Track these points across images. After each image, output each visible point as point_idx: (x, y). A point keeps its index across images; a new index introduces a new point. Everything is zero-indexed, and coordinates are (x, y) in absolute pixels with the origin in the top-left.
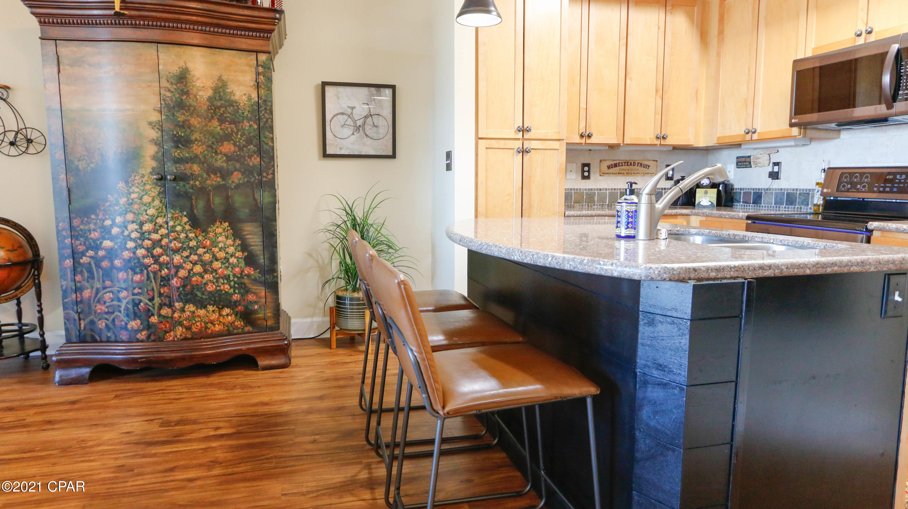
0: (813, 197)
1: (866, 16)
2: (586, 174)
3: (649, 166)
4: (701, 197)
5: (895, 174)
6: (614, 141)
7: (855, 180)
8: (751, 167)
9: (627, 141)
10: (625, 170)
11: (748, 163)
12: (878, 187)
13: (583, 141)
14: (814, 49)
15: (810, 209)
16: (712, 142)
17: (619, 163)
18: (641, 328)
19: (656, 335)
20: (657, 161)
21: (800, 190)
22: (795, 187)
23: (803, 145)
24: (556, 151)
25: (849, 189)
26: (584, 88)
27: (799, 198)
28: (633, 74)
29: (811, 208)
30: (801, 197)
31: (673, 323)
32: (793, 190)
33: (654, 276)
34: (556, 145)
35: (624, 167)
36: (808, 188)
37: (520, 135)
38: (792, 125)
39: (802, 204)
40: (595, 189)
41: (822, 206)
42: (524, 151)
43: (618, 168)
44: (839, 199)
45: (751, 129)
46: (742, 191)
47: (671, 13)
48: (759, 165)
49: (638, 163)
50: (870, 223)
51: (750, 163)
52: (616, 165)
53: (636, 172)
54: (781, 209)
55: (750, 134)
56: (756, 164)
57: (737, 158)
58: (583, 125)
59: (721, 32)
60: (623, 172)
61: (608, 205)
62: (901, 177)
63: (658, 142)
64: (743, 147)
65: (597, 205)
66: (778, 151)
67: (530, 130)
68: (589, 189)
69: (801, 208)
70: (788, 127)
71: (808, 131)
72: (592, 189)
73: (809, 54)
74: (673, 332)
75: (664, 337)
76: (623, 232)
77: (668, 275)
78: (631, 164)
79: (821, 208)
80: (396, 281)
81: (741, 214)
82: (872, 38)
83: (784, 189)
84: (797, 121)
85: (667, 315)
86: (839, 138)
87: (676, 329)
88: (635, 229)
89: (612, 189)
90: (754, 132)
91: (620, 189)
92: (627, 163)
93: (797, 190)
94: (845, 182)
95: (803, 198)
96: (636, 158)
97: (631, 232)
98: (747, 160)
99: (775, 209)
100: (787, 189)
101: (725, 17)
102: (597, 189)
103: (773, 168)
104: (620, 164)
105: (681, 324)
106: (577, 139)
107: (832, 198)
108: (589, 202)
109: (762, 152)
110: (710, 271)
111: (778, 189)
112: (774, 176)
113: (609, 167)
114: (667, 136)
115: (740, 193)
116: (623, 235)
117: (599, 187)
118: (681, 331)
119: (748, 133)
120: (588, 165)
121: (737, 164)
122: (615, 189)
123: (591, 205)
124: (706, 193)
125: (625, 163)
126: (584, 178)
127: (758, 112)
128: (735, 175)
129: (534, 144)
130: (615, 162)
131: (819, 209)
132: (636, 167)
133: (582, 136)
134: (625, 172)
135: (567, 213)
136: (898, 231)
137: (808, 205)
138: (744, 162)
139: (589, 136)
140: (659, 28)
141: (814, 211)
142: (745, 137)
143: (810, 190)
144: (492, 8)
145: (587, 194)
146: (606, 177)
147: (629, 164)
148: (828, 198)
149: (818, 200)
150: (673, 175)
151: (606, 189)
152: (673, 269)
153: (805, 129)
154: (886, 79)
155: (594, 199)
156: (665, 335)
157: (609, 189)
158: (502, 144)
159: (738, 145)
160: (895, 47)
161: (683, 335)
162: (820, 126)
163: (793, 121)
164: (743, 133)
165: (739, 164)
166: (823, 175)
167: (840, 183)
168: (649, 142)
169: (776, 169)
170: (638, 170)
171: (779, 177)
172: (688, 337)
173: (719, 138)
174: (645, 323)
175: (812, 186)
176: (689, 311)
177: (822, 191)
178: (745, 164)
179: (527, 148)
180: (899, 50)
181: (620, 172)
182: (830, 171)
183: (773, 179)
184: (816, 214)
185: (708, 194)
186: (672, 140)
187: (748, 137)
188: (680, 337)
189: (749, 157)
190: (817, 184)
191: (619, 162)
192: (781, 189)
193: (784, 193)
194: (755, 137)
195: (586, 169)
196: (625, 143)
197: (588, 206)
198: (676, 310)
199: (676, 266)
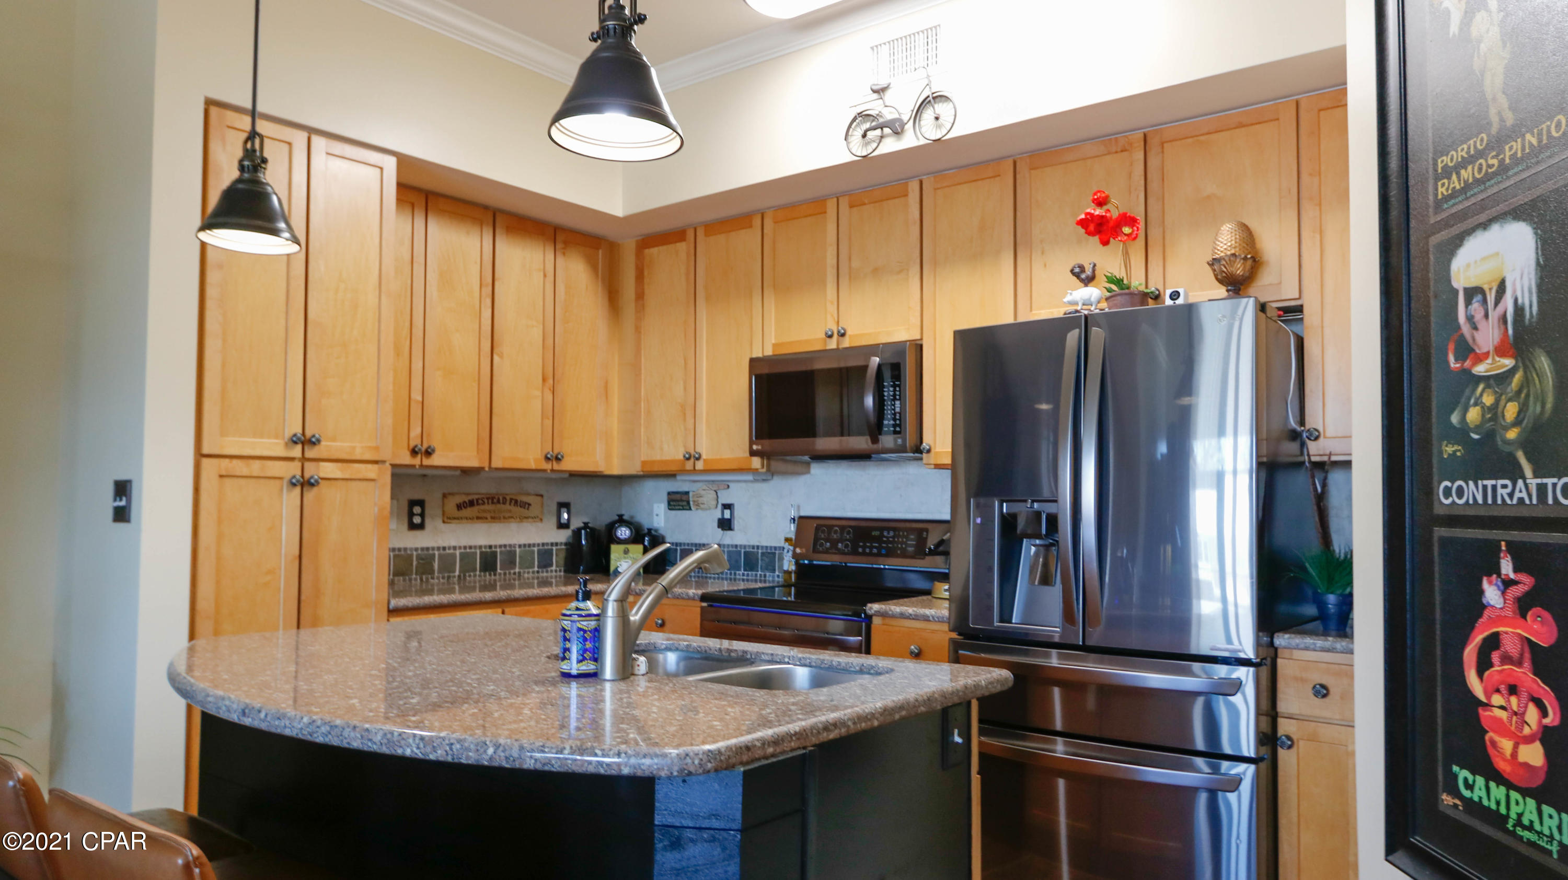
0: (781, 559)
1: (836, 312)
2: (417, 520)
3: (529, 505)
4: (619, 559)
5: (882, 529)
6: (474, 463)
7: (835, 536)
8: (690, 509)
9: (496, 463)
10: (489, 511)
11: (685, 503)
12: (864, 547)
13: (417, 461)
14: (774, 345)
15: (776, 578)
16: (634, 468)
17: (477, 500)
18: (658, 857)
19: (684, 864)
20: (542, 496)
21: (762, 547)
22: (755, 542)
23: (764, 480)
24: (372, 484)
25: (827, 549)
26: (417, 365)
27: (762, 560)
28: (506, 347)
29: (778, 576)
30: (764, 558)
31: (713, 840)
32: (753, 547)
33: (692, 769)
34: (370, 471)
35: (486, 507)
36: (773, 545)
37: (297, 451)
38: (753, 453)
39: (767, 569)
40: (433, 549)
41: (795, 573)
42: (306, 484)
43: (476, 508)
44: (815, 562)
45: (693, 452)
46: (678, 548)
47: (564, 254)
48: (702, 506)
49: (511, 499)
50: (869, 605)
51: (688, 503)
52: (471, 503)
53: (507, 515)
54: (738, 577)
55: (692, 460)
56: (697, 505)
57: (669, 494)
58: (416, 431)
59: (640, 296)
60: (485, 515)
61: (459, 576)
62: (888, 533)
63: (548, 466)
64: (678, 478)
65: (438, 578)
66: (728, 486)
67: (319, 441)
68: (422, 549)
69: (765, 576)
70: (748, 454)
71: (773, 463)
72: (428, 549)
73: (769, 352)
74: (713, 856)
75: (698, 865)
76: (573, 666)
77: (714, 765)
78: (499, 502)
79: (793, 575)
80: (180, 861)
81: (692, 592)
82: (846, 343)
83: (741, 546)
84: (760, 447)
85: (703, 826)
86: (808, 472)
87: (719, 849)
88: (596, 660)
89: (465, 548)
90: (698, 459)
91: (480, 547)
92: (493, 499)
93: (758, 547)
94: (822, 539)
95: (767, 560)
96: (509, 490)
97: (589, 667)
98: (684, 498)
99: (729, 576)
100: (745, 547)
101: (646, 273)
102: (439, 548)
103: (723, 513)
104: (480, 502)
105: (726, 839)
106: (406, 458)
107: (806, 562)
108: (423, 573)
109: (705, 487)
110: (766, 746)
111: (732, 546)
112: (725, 524)
113: (459, 507)
114: (562, 457)
115: (676, 550)
116: (574, 672)
117: (441, 543)
118: (728, 852)
119: (688, 459)
120: (421, 503)
121: (669, 504)
122: (470, 547)
123: (427, 579)
124: (626, 552)
125: (488, 499)
126: (413, 527)
127: (702, 428)
128: (667, 520)
129: (328, 470)
130: (470, 498)
131: (791, 578)
132: (507, 507)
133: (414, 452)
134: (488, 516)
135: (394, 603)
136: (903, 616)
137: (774, 571)
138: (678, 501)
139: (429, 453)
140: (545, 276)
141: (785, 581)
142: (684, 465)
143: (775, 548)
144: (282, 225)
145: (419, 557)
146: (453, 526)
147: (495, 501)
148: (801, 562)
149: (789, 564)
150: (569, 519)
151: (455, 548)
152: (719, 752)
153: (769, 459)
154: (869, 401)
155: (432, 566)
156: (700, 863)
157: (460, 548)
158: (256, 468)
159: (671, 476)
160: (876, 360)
161: (731, 857)
162: (788, 458)
163: (755, 447)
164: (681, 457)
165: (672, 503)
166: (793, 527)
167: (816, 540)
168: (533, 466)
169: (727, 514)
170: (510, 511)
171: (732, 527)
172: (737, 860)
173: (644, 463)
174: (665, 846)
175: (782, 543)
176: (738, 815)
177: (794, 551)
178: (681, 503)
179: (312, 477)
180: (880, 366)
181: (480, 515)
182: (802, 521)
183: (723, 529)
184: (787, 585)
185: (630, 555)
186: (570, 464)
187: (689, 465)
188: (726, 863)
189: (687, 493)
190: (787, 540)
191: (477, 497)
192: (736, 546)
193: (740, 552)
194: (700, 465)
195: (417, 510)
196: (494, 465)
197: (421, 580)
198: (716, 816)
199: (721, 745)
